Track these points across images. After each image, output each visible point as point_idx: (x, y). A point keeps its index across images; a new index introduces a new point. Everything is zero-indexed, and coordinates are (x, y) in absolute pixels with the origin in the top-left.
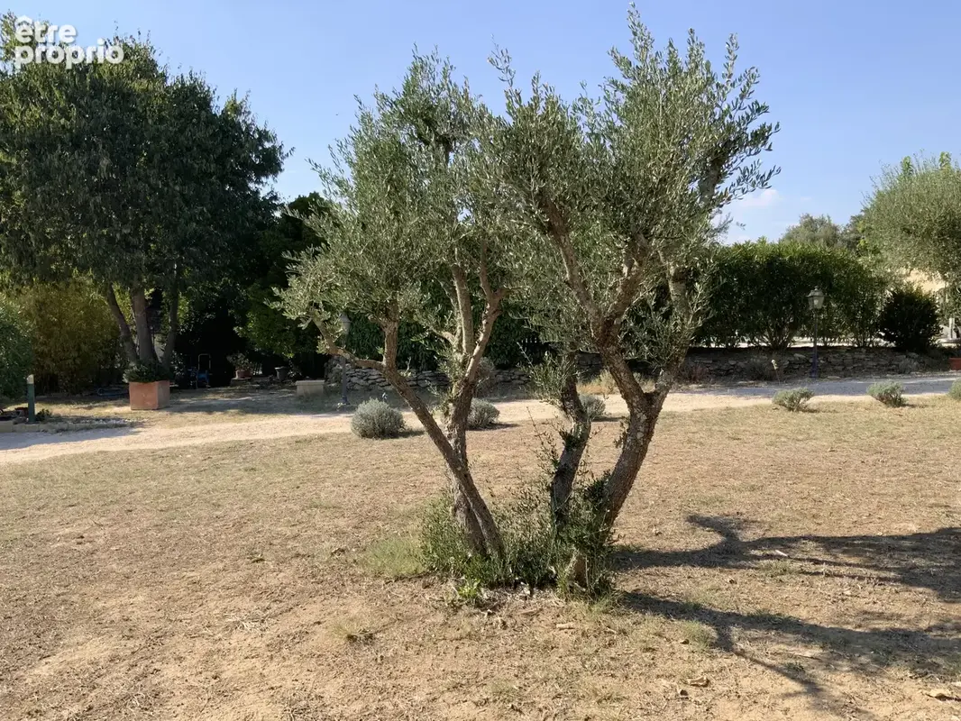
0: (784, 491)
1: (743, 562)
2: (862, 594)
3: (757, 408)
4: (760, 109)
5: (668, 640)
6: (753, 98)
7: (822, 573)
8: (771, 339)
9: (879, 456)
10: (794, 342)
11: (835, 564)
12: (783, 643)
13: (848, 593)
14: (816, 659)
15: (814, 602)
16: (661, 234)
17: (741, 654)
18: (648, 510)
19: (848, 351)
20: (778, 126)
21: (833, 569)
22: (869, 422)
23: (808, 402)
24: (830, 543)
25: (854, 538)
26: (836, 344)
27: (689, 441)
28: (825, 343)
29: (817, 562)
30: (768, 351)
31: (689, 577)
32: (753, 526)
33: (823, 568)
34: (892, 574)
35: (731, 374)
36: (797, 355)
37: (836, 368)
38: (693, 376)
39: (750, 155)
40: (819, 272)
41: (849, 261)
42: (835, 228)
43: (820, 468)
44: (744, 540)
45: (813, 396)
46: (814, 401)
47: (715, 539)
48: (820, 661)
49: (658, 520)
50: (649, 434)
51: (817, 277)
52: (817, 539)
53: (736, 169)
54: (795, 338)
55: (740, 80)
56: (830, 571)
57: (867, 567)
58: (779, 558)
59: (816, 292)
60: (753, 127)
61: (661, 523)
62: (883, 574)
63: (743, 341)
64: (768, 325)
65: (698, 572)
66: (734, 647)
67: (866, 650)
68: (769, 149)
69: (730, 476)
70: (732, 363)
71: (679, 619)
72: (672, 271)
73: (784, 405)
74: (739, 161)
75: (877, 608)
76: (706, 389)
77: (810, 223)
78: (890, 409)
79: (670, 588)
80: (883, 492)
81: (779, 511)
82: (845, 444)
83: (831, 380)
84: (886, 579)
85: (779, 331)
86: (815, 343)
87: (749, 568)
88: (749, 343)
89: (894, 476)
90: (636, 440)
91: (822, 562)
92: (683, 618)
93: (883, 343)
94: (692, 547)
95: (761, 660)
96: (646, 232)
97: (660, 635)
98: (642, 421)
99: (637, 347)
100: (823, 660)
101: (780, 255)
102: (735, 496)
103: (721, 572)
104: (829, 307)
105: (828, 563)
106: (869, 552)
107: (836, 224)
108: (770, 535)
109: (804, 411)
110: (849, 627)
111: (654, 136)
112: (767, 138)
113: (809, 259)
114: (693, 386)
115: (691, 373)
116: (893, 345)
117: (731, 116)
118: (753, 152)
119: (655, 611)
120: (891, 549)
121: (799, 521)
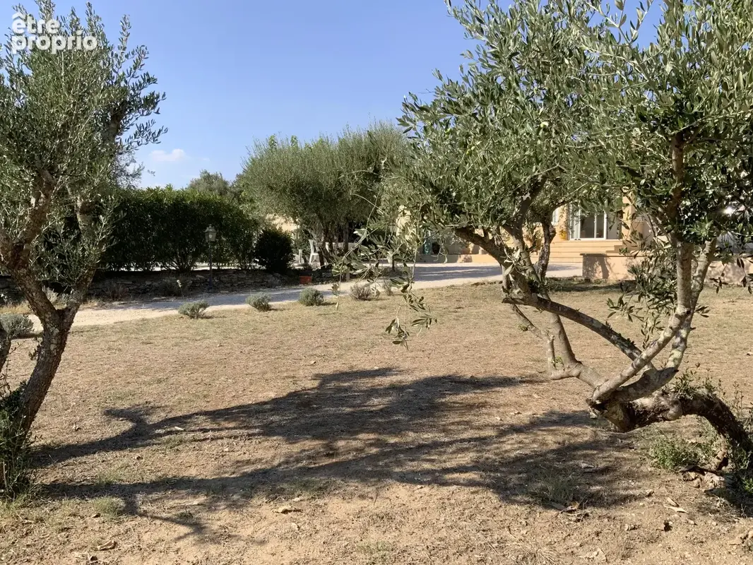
0: (184, 380)
1: (149, 441)
2: (237, 448)
3: (167, 318)
4: (149, 80)
5: (82, 518)
6: (145, 70)
7: (208, 439)
8: (178, 264)
9: (252, 347)
10: (196, 266)
11: (219, 430)
12: (177, 498)
13: (227, 450)
14: (201, 505)
15: (201, 462)
16: (65, 172)
17: (144, 514)
18: (69, 411)
19: (234, 273)
20: (164, 95)
21: (217, 434)
22: (247, 324)
23: (205, 311)
24: (215, 415)
25: (233, 408)
26: (226, 268)
27: (109, 349)
28: (219, 267)
29: (205, 431)
30: (176, 273)
31: (103, 461)
32: (159, 410)
33: (210, 434)
34: (257, 430)
35: (148, 292)
36: (199, 276)
37: (226, 285)
38: (116, 295)
39: (142, 115)
40: (212, 214)
41: (234, 207)
42: (226, 183)
43: (211, 359)
44: (151, 423)
45: (209, 306)
46: (209, 310)
47: (127, 426)
48: (205, 506)
49: (78, 418)
50: (61, 346)
51: (211, 217)
52: (206, 413)
53: (132, 125)
54: (197, 264)
55: (133, 53)
56: (214, 436)
57: (241, 428)
58: (177, 432)
59: (210, 229)
60: (145, 93)
61: (81, 420)
62: (251, 432)
63: (157, 266)
64: (176, 253)
65: (110, 456)
66: (138, 510)
67: (237, 490)
68: (157, 113)
69: (142, 374)
70: (148, 283)
71: (93, 498)
72: (79, 204)
73: (187, 314)
74: (134, 118)
75: (246, 457)
76: (126, 306)
77: (208, 178)
78: (262, 313)
79: (86, 474)
80: (254, 372)
81: (179, 396)
82: (230, 340)
83: (223, 294)
84: (254, 435)
85: (184, 258)
86: (211, 266)
87: (153, 444)
88: (162, 267)
89: (262, 360)
90: (49, 352)
91: (208, 431)
92: (96, 496)
93: (258, 266)
94: (107, 436)
95: (159, 515)
96: (52, 169)
97: (75, 515)
98: (54, 334)
99: (49, 269)
100: (207, 504)
101: (183, 199)
102: (145, 388)
103: (131, 452)
104: (221, 241)
105: (213, 430)
106: (242, 417)
107: (226, 180)
108: (171, 415)
109: (202, 318)
110: (227, 475)
111: (57, 88)
112: (157, 103)
113: (204, 203)
114: (116, 303)
115: (114, 292)
116: (264, 268)
117: (126, 82)
118: (145, 113)
119: (71, 496)
120: (258, 412)
121: (193, 401)
